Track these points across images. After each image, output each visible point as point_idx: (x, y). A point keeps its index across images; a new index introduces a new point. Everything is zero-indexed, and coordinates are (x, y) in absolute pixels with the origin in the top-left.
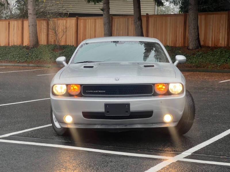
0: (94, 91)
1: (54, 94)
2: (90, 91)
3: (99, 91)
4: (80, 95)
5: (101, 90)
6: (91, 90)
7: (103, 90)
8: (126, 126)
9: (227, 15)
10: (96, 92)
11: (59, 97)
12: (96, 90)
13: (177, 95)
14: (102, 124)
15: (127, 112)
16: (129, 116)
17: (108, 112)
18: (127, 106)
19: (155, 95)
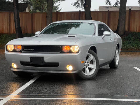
1: (7, 50)
3: (31, 50)
4: (20, 52)
6: (27, 49)
9: (8, 14)
10: (29, 50)
17: (32, 62)
18: (42, 59)
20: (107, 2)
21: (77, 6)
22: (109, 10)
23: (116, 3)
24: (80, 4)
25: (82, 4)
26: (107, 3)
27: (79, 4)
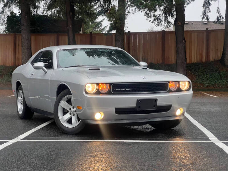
0: (122, 90)
1: (86, 93)
2: (118, 90)
3: (127, 89)
5: (128, 88)
6: (119, 88)
7: (130, 88)
8: (149, 120)
10: (123, 90)
11: (90, 95)
12: (124, 88)
13: (185, 92)
14: (129, 119)
15: (154, 106)
16: (156, 110)
17: (139, 107)
19: (170, 91)
20: (203, 16)
21: (158, 23)
22: (207, 29)
23: (218, 18)
24: (163, 20)
25: (165, 20)
26: (203, 18)
27: (161, 20)
